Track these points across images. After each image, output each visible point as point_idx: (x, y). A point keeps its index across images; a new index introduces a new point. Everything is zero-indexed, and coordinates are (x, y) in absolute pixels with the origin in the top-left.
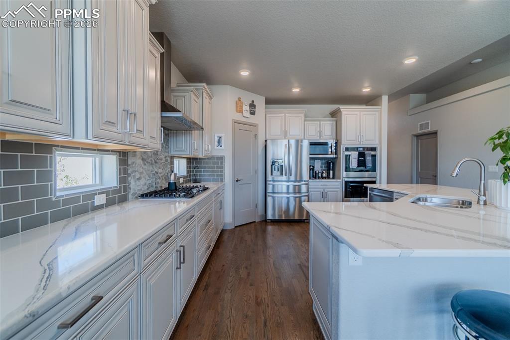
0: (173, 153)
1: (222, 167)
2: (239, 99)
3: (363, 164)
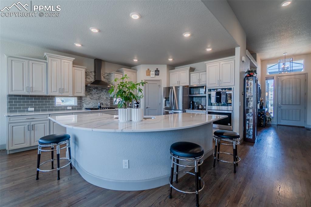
0: (110, 96)
2: (149, 69)
3: (218, 100)
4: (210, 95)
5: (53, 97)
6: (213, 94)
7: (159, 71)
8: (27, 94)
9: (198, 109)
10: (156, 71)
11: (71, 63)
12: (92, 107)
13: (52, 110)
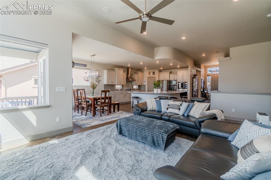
0: (133, 84)
1: (145, 87)
2: (150, 72)
3: (182, 87)
4: (178, 84)
5: (115, 85)
6: (180, 84)
7: (154, 73)
8: (112, 84)
9: (174, 90)
10: (153, 73)
11: (123, 71)
12: (126, 90)
13: (114, 91)
